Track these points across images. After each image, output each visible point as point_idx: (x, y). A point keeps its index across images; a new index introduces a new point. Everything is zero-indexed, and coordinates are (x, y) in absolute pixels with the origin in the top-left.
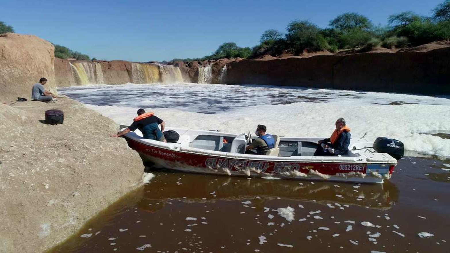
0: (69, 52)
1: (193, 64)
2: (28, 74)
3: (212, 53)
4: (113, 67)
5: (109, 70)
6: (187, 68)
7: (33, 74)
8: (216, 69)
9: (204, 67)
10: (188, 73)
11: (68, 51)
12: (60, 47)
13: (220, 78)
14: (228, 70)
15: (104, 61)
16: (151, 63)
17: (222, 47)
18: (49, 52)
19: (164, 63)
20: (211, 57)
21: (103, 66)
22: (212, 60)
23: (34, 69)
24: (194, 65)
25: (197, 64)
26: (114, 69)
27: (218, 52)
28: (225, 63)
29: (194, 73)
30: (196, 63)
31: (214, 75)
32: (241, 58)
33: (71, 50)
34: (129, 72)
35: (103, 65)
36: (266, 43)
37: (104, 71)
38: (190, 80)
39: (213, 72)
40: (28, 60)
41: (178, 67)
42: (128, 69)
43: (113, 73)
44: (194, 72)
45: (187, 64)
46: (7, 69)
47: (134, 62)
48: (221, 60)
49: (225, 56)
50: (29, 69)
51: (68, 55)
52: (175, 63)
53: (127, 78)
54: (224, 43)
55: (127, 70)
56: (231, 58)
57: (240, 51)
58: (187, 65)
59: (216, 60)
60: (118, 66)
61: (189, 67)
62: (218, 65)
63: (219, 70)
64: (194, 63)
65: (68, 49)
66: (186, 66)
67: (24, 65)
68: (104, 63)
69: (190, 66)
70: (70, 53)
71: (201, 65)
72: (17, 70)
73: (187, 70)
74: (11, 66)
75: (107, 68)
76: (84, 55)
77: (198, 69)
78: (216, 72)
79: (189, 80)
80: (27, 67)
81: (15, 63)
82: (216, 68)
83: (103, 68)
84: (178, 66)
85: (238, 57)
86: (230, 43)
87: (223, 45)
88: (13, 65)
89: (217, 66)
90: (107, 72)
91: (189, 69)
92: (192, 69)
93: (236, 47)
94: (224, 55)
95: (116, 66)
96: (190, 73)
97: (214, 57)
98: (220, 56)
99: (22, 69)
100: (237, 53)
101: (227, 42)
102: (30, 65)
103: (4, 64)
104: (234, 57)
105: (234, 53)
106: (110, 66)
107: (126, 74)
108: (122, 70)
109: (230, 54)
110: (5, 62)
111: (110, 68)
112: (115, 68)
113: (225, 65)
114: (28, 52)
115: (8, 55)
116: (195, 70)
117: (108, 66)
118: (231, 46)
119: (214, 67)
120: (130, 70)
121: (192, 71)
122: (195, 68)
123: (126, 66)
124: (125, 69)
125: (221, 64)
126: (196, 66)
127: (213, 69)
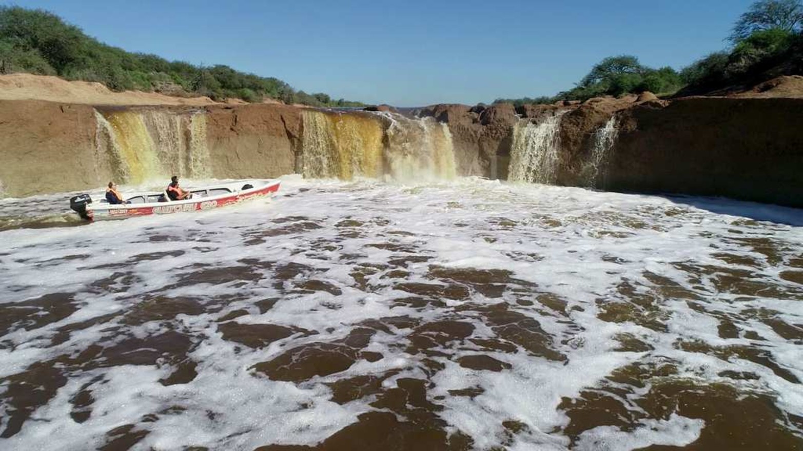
1: (495, 113)
3: (575, 84)
4: (244, 124)
5: (232, 133)
6: (477, 126)
8: (574, 130)
9: (534, 123)
10: (476, 145)
13: (592, 165)
14: (623, 137)
17: (599, 69)
19: (407, 111)
20: (570, 94)
22: (573, 100)
24: (498, 116)
25: (512, 112)
26: (248, 132)
27: (588, 82)
28: (609, 111)
29: (496, 145)
30: (504, 112)
31: (567, 154)
32: (654, 93)
34: (296, 140)
35: (216, 117)
36: (755, 42)
37: (219, 138)
39: (564, 140)
42: (290, 129)
43: (244, 144)
44: (498, 139)
45: (477, 114)
48: (598, 98)
49: (607, 90)
52: (440, 114)
53: (288, 162)
54: (606, 59)
55: (290, 136)
56: (623, 94)
57: (649, 77)
58: (475, 117)
59: (584, 99)
60: (261, 121)
61: (483, 124)
62: (585, 117)
63: (587, 136)
64: (501, 111)
66: (475, 121)
68: (217, 112)
69: (485, 121)
71: (524, 116)
73: (475, 132)
75: (228, 128)
77: (510, 131)
78: (575, 143)
79: (480, 167)
83: (215, 127)
84: (447, 122)
85: (647, 90)
86: (624, 58)
87: (604, 65)
89: (580, 120)
90: (226, 141)
91: (481, 129)
92: (491, 129)
93: (638, 67)
94: (606, 87)
95: (254, 122)
96: (485, 144)
97: (580, 93)
98: (594, 91)
100: (639, 80)
101: (615, 56)
104: (631, 92)
105: (632, 83)
106: (236, 121)
107: (285, 142)
108: (271, 134)
109: (620, 84)
111: (235, 128)
112: (251, 127)
113: (609, 118)
116: (501, 133)
117: (230, 123)
118: (624, 66)
119: (570, 123)
120: (296, 133)
121: (492, 137)
122: (502, 127)
123: (284, 122)
124: (283, 132)
125: (597, 112)
126: (504, 120)
127: (566, 132)
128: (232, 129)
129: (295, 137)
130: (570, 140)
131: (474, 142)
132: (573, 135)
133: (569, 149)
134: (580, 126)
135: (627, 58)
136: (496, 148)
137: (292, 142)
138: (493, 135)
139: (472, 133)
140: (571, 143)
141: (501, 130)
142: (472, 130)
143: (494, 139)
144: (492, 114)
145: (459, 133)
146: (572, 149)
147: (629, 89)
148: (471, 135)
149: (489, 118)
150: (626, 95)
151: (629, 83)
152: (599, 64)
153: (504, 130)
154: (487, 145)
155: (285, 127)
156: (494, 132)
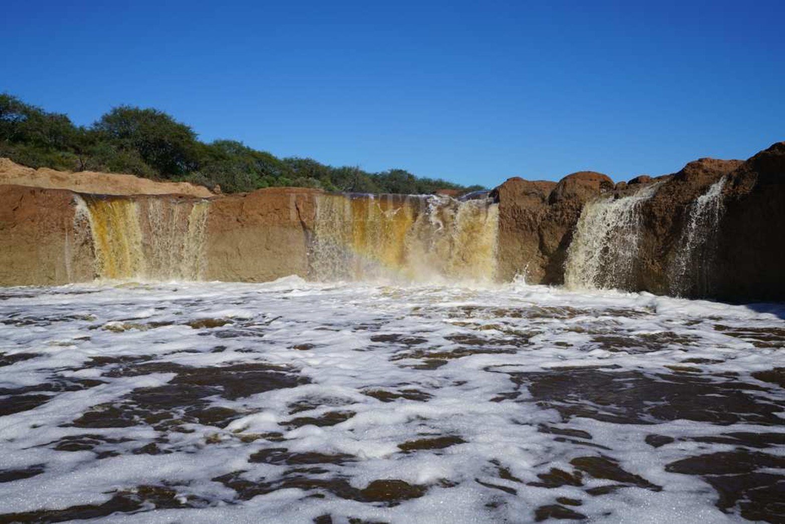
4: (251, 213)
8: (662, 202)
10: (535, 235)
29: (561, 233)
31: (652, 241)
34: (310, 233)
35: (222, 206)
37: (221, 231)
39: (648, 218)
42: (303, 220)
43: (249, 237)
44: (564, 223)
53: (299, 257)
60: (272, 210)
63: (679, 211)
66: (543, 200)
73: (534, 215)
75: (234, 219)
77: (580, 211)
78: (663, 222)
83: (219, 218)
90: (229, 234)
91: (542, 210)
92: (555, 210)
95: (263, 211)
96: (546, 233)
107: (298, 239)
111: (240, 218)
112: (257, 216)
116: (568, 214)
119: (666, 193)
121: (556, 221)
122: (571, 206)
125: (705, 172)
126: (575, 195)
127: (651, 206)
128: (237, 220)
129: (309, 229)
131: (533, 230)
132: (661, 210)
133: (654, 233)
134: (674, 196)
136: (561, 237)
138: (557, 218)
139: (531, 217)
140: (658, 223)
141: (569, 211)
142: (531, 212)
143: (558, 225)
144: (561, 188)
145: (514, 218)
146: (659, 232)
148: (529, 220)
149: (557, 194)
153: (573, 209)
154: (549, 233)
156: (559, 213)
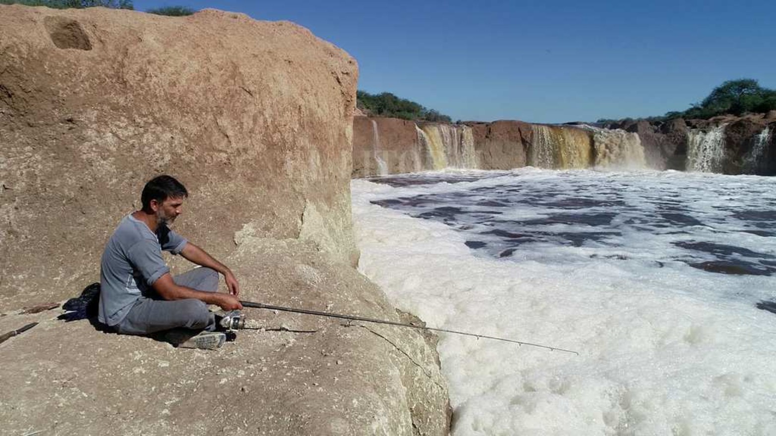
0: (421, 111)
1: (673, 125)
2: (221, 151)
4: (495, 133)
5: (487, 139)
6: (658, 135)
7: (245, 150)
10: (659, 148)
11: (419, 110)
12: (408, 102)
14: (774, 140)
15: (479, 123)
16: (571, 125)
17: (719, 91)
18: (338, 79)
19: (602, 124)
21: (475, 133)
23: (252, 131)
24: (676, 127)
25: (684, 125)
26: (497, 139)
28: (764, 123)
29: (674, 147)
30: (680, 124)
31: (731, 152)
33: (425, 108)
34: (527, 144)
35: (477, 129)
37: (478, 143)
38: (665, 162)
39: (729, 143)
40: (231, 95)
41: (636, 135)
42: (524, 137)
43: (494, 146)
45: (657, 126)
46: (119, 132)
47: (538, 124)
49: (728, 109)
50: (230, 133)
51: (418, 116)
52: (630, 126)
53: (522, 158)
54: (726, 82)
55: (524, 142)
56: (745, 113)
57: (768, 98)
58: (656, 128)
60: (506, 132)
61: (663, 133)
62: (744, 127)
63: (747, 140)
64: (676, 123)
65: (421, 106)
66: (656, 131)
67: (210, 117)
68: (478, 125)
69: (665, 131)
70: (422, 113)
71: (694, 127)
72: (167, 136)
73: (658, 139)
74: (142, 116)
75: (484, 136)
76: (445, 116)
78: (738, 145)
79: (662, 162)
80: (224, 122)
81: (164, 106)
82: (737, 135)
83: (475, 136)
84: (636, 131)
85: (774, 108)
86: (743, 81)
87: (725, 87)
88: (152, 114)
89: (741, 129)
90: (483, 144)
93: (758, 89)
94: (726, 107)
95: (502, 133)
96: (666, 147)
99: (193, 129)
100: (760, 101)
101: (734, 79)
102: (236, 116)
103: (115, 108)
104: (754, 111)
105: (753, 103)
106: (490, 132)
107: (520, 147)
108: (511, 140)
109: (741, 104)
110: (122, 101)
111: (489, 136)
112: (499, 136)
113: (765, 128)
114: (236, 67)
115: (141, 70)
116: (678, 139)
117: (485, 132)
118: (744, 88)
119: (733, 132)
120: (528, 140)
122: (679, 135)
123: (520, 132)
124: (519, 139)
125: (754, 124)
126: (680, 130)
127: (730, 138)
128: (487, 137)
129: (527, 142)
130: (734, 143)
131: (657, 145)
132: (736, 140)
133: (733, 149)
134: (741, 133)
135: (747, 81)
136: (675, 149)
137: (525, 146)
138: (672, 140)
139: (656, 139)
140: (735, 145)
141: (679, 137)
142: (656, 137)
143: (672, 143)
144: (671, 127)
145: (646, 139)
146: (735, 149)
147: (749, 109)
148: (655, 141)
149: (669, 129)
150: (748, 114)
151: (749, 103)
152: (719, 87)
153: (681, 137)
154: (668, 147)
155: (521, 135)
156: (673, 138)
